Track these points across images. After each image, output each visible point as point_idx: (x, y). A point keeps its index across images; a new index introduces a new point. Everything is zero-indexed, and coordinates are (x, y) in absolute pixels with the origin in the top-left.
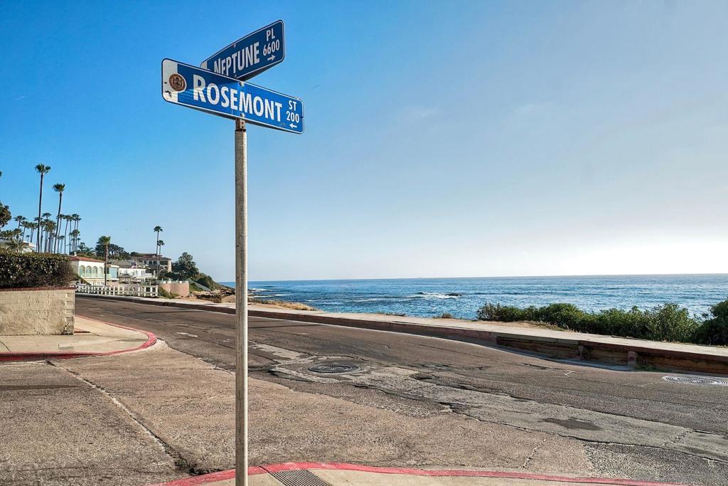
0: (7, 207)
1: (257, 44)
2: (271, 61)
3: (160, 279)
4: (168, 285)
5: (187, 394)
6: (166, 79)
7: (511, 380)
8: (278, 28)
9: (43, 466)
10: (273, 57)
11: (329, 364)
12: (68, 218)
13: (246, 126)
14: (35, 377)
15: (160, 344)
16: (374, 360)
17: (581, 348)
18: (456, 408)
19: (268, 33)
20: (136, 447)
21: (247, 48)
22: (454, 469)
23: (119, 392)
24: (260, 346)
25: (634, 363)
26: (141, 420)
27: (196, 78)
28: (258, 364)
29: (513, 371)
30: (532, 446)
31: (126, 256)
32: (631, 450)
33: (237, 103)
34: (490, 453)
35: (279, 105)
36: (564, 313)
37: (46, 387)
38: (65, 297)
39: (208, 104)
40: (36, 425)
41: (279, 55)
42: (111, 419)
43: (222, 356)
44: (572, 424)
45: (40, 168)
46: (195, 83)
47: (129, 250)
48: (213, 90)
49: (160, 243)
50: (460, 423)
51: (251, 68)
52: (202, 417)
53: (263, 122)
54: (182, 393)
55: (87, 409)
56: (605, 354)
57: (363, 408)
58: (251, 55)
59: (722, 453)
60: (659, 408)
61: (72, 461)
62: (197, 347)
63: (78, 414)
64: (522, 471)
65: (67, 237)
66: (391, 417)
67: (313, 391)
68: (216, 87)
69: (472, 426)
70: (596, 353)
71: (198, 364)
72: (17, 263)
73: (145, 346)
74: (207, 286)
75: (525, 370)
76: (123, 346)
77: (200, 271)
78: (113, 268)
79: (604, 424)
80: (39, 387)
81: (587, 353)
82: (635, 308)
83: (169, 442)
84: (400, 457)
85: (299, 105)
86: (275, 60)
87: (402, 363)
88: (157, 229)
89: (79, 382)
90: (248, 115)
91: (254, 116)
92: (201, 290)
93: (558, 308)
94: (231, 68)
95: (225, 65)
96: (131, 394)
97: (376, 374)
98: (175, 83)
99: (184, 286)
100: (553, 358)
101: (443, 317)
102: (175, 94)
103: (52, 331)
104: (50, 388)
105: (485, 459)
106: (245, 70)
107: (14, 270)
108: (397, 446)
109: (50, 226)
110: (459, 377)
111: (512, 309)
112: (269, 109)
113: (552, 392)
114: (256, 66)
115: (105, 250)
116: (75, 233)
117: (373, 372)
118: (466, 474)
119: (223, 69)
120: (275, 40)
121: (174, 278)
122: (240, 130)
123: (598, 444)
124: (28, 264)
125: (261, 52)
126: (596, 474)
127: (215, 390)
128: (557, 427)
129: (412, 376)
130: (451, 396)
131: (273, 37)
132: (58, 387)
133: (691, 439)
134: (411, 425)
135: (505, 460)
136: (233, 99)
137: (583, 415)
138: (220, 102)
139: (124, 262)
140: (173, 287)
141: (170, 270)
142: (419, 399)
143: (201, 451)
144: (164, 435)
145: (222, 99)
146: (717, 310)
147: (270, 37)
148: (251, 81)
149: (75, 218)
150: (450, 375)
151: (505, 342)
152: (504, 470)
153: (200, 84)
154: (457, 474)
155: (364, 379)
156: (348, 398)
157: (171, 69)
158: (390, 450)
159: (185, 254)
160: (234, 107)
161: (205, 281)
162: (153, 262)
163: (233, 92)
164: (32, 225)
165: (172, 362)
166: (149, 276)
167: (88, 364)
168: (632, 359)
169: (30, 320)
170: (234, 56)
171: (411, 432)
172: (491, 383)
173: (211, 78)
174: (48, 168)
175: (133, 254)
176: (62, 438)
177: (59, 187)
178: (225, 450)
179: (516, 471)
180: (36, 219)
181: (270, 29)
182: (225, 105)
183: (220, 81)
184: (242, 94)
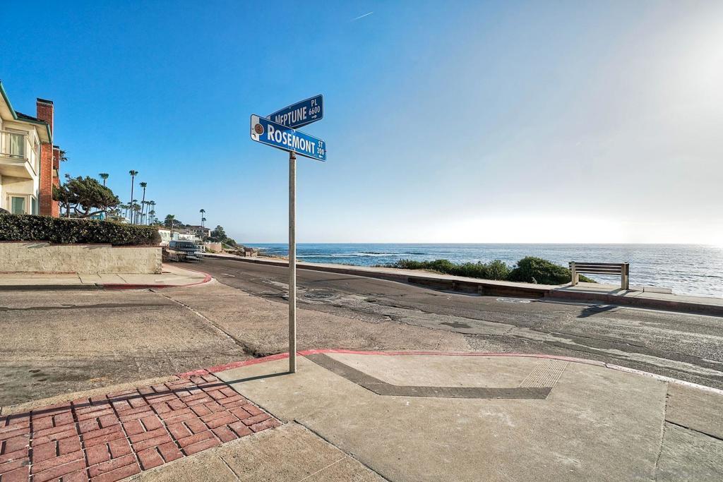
0: (117, 196)
1: (305, 108)
2: (314, 119)
3: (204, 241)
4: (208, 245)
5: (239, 311)
6: (253, 126)
7: (419, 302)
8: (319, 99)
9: (169, 350)
10: (316, 116)
11: (317, 293)
12: (147, 202)
13: (296, 156)
14: (146, 299)
15: (213, 281)
16: (341, 291)
17: (454, 284)
18: (394, 318)
19: (313, 102)
20: (218, 340)
21: (298, 110)
22: (400, 351)
23: (198, 308)
24: (273, 282)
25: (481, 292)
26: (217, 326)
27: (269, 126)
28: (274, 293)
29: (419, 297)
30: (438, 338)
31: (183, 227)
32: (488, 338)
33: (291, 142)
34: (417, 342)
35: (313, 144)
36: (443, 265)
37: (156, 305)
38: (156, 252)
39: (275, 142)
40: (158, 327)
41: (320, 115)
42: (199, 324)
43: (252, 288)
44: (456, 325)
45: (132, 173)
46: (269, 129)
47: (185, 223)
48: (278, 134)
49: (204, 219)
50: (397, 325)
51: (300, 122)
52: (251, 324)
53: (304, 154)
54: (235, 310)
55: (183, 318)
56: (465, 287)
57: (341, 319)
58: (301, 114)
59: (530, 337)
60: (498, 316)
61: (185, 348)
62: (236, 282)
63: (179, 321)
64: (436, 351)
65: (148, 214)
66: (359, 323)
67: (310, 309)
68: (279, 132)
69: (404, 327)
70: (461, 287)
71: (239, 293)
72: (128, 230)
73: (204, 282)
74: (232, 246)
75: (426, 297)
76: (192, 281)
77: (228, 237)
78: (176, 234)
79: (472, 325)
80: (152, 305)
81: (457, 287)
82: (479, 262)
83: (236, 338)
84: (369, 345)
85: (324, 144)
86: (317, 118)
87: (358, 293)
88: (202, 211)
89: (173, 303)
90: (297, 149)
91: (300, 150)
92: (229, 248)
93: (440, 262)
94: (287, 121)
95: (283, 119)
96: (206, 310)
97: (344, 299)
98: (258, 130)
99: (218, 246)
100: (439, 289)
101: (376, 267)
102: (258, 135)
103: (149, 271)
104: (159, 306)
105: (415, 345)
106: (296, 123)
107: (126, 235)
108: (366, 339)
109: (137, 207)
110: (390, 300)
111: (415, 262)
112: (308, 146)
113: (443, 309)
114: (303, 121)
115: (170, 223)
116: (152, 212)
117: (342, 298)
118: (407, 354)
119: (282, 121)
120: (317, 106)
121: (212, 240)
122: (292, 158)
123: (471, 335)
124: (134, 232)
125: (308, 113)
126: (473, 350)
127: (254, 308)
128: (450, 327)
129: (365, 300)
130: (388, 311)
131: (316, 104)
132: (163, 305)
133: (515, 331)
134: (372, 328)
135: (425, 345)
136: (289, 140)
137: (461, 320)
138: (282, 142)
139: (182, 230)
140: (212, 246)
141: (210, 235)
142: (372, 313)
143: (256, 343)
144: (233, 334)
145: (283, 140)
146: (520, 264)
147: (314, 104)
148: (300, 130)
149: (152, 203)
150: (385, 299)
151: (413, 281)
152: (426, 351)
153: (271, 131)
154: (403, 354)
155: (338, 302)
156: (331, 313)
157: (256, 121)
158: (363, 341)
159: (218, 226)
160: (289, 144)
161: (231, 243)
162: (199, 231)
163: (289, 135)
164: (126, 207)
165: (223, 291)
166: (197, 239)
167: (174, 291)
168: (480, 290)
169: (136, 265)
170: (289, 114)
171: (371, 332)
172: (409, 304)
173: (277, 127)
174: (137, 173)
175: (187, 226)
176: (175, 335)
177: (143, 185)
178: (270, 342)
179: (432, 351)
180: (129, 203)
181: (314, 99)
182: (285, 143)
183: (282, 129)
184: (294, 137)
